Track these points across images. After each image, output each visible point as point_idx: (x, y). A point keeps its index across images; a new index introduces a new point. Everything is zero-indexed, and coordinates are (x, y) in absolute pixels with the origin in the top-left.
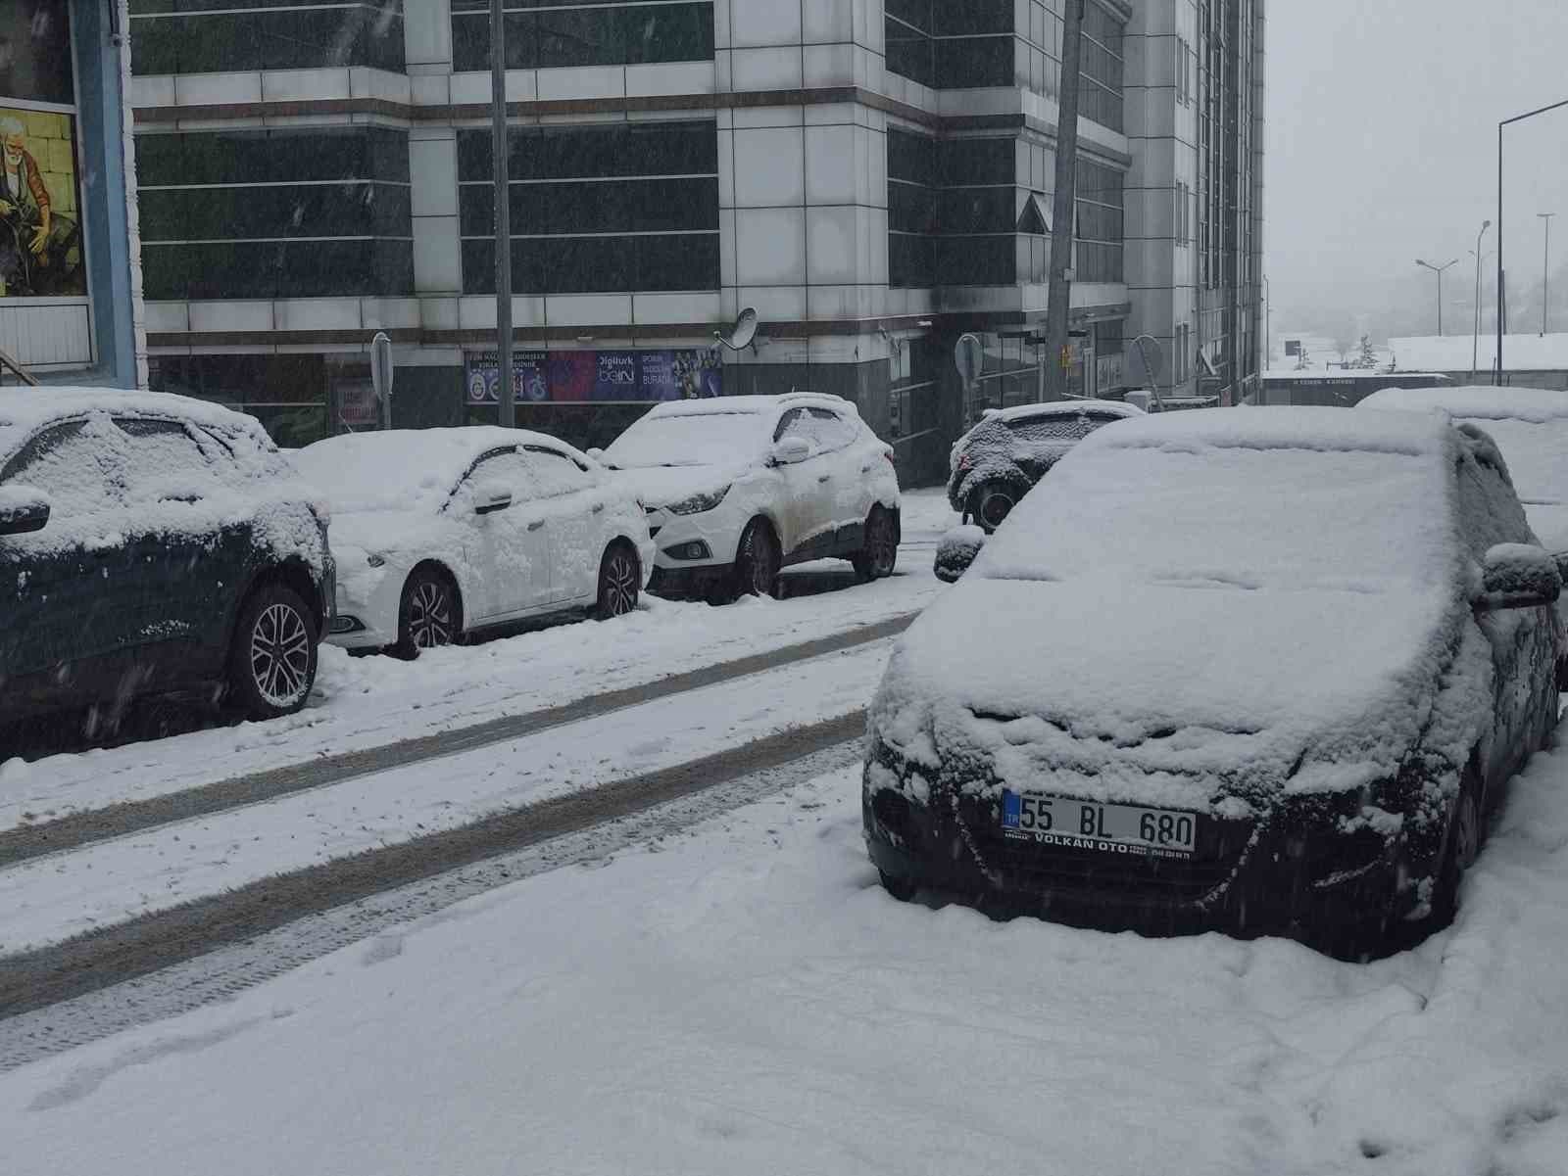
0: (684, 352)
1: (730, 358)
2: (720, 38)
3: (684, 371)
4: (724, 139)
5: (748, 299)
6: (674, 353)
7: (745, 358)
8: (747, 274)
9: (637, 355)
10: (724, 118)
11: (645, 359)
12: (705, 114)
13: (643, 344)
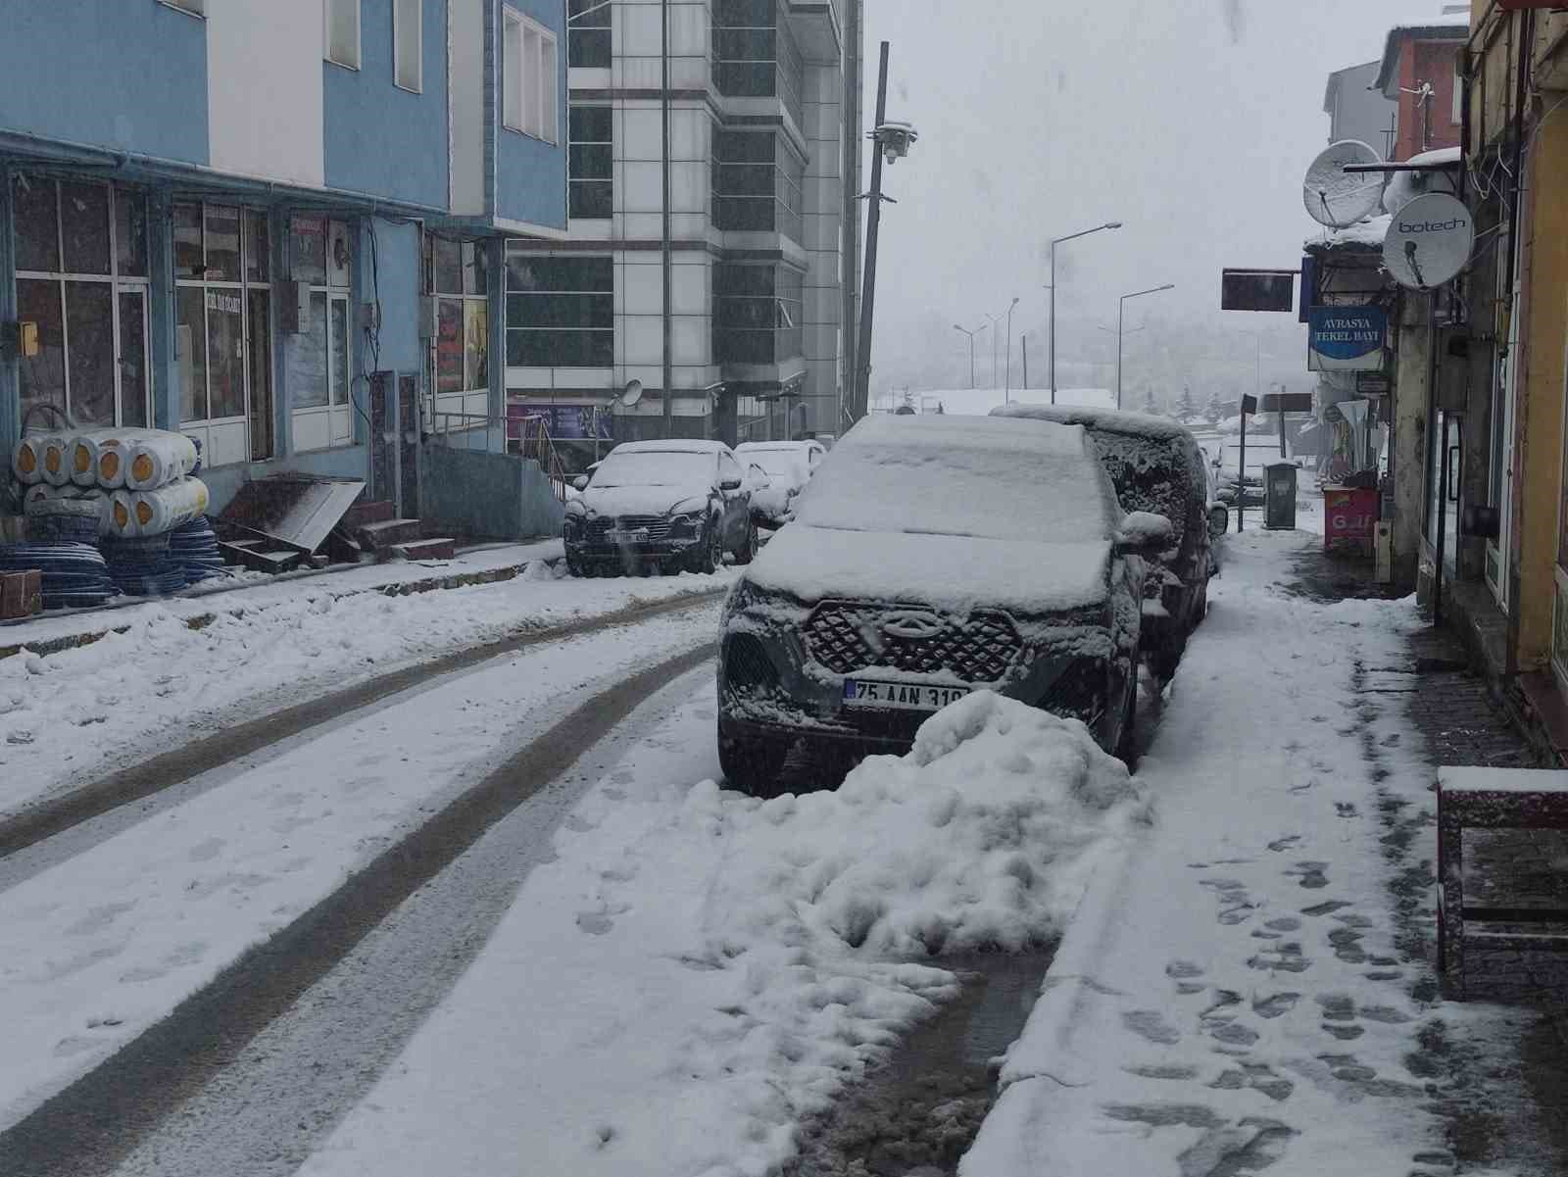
0: (586, 407)
1: (619, 411)
2: (617, 205)
3: (585, 419)
4: (617, 270)
5: (632, 374)
6: (579, 408)
7: (629, 412)
8: (631, 357)
9: (554, 408)
10: (618, 257)
11: (559, 411)
12: (606, 254)
13: (559, 401)
